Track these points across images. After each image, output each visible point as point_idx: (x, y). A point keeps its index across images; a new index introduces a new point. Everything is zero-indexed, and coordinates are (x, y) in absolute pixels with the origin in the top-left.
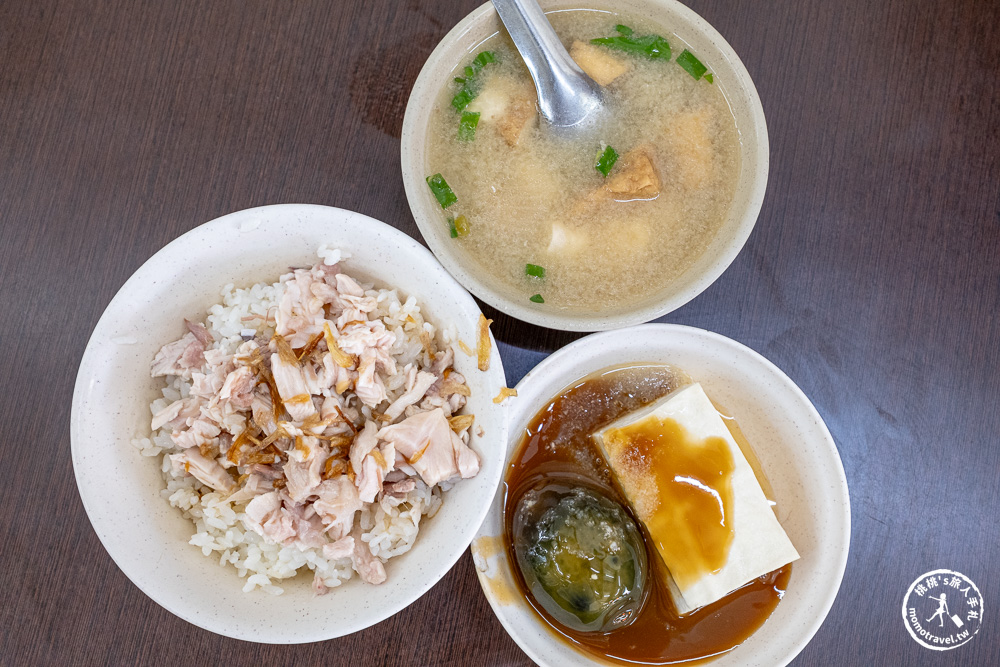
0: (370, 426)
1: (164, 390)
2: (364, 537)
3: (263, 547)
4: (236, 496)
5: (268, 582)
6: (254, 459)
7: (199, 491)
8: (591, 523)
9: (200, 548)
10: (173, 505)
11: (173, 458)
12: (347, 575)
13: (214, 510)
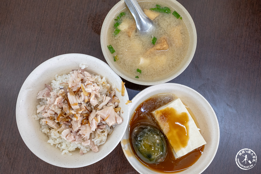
0: (94, 111)
1: (40, 102)
2: (93, 140)
3: (66, 143)
4: (59, 130)
5: (68, 152)
6: (64, 120)
7: (50, 129)
8: (152, 135)
9: (50, 143)
10: (43, 132)
11: (43, 120)
12: (88, 150)
13: (54, 134)
